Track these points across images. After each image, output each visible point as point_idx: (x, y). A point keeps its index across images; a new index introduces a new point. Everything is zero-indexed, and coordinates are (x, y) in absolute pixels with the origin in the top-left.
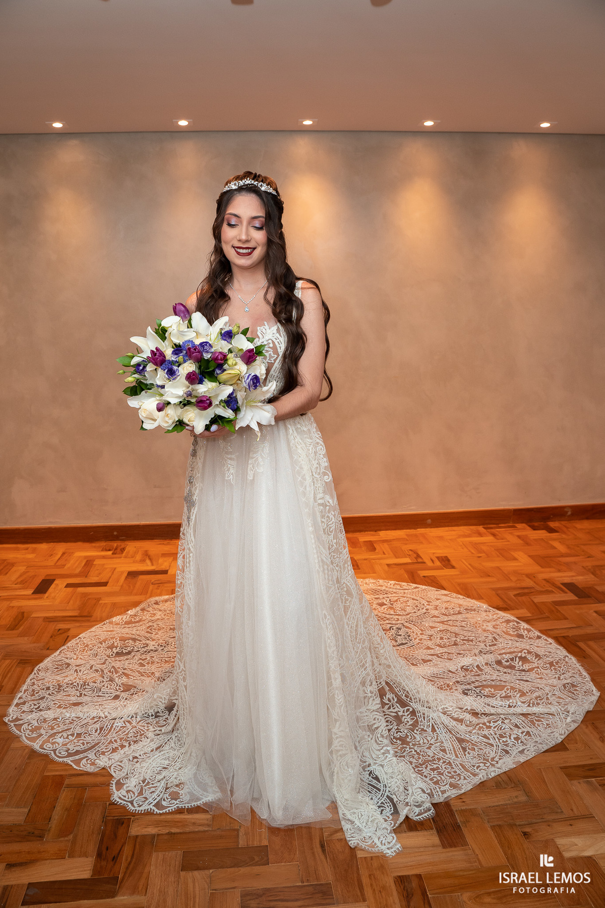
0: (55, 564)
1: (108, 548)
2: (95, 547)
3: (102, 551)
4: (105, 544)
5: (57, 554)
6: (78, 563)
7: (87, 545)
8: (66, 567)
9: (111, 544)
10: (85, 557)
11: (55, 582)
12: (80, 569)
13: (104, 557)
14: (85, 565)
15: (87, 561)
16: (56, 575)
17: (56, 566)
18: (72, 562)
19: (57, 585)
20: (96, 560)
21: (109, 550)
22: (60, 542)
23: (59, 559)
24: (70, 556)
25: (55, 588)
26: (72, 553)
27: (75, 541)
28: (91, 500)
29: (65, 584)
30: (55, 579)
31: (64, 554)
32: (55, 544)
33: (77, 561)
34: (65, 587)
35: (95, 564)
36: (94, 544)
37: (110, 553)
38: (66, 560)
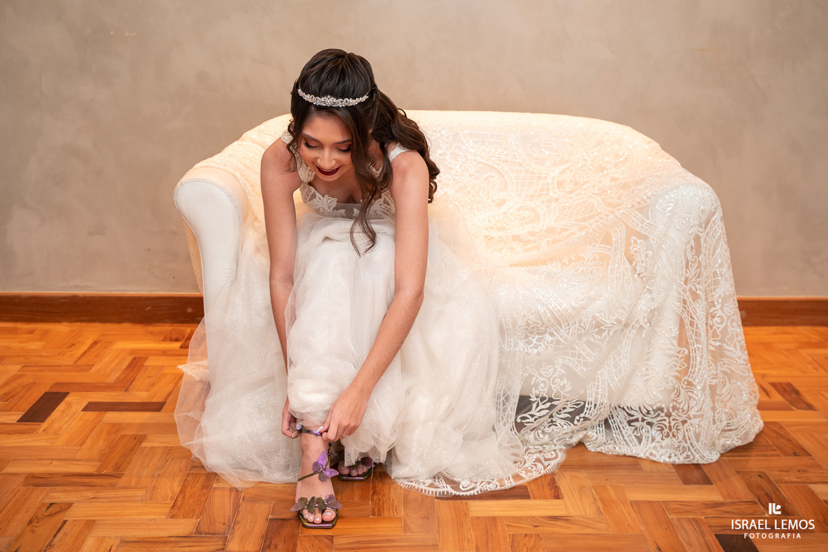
0: (76, 362)
1: (174, 337)
2: (152, 333)
3: (164, 340)
4: (170, 328)
5: (83, 344)
6: (117, 361)
7: (139, 329)
8: (93, 370)
9: (181, 328)
10: (132, 352)
11: (67, 399)
12: (118, 375)
13: (164, 353)
14: (129, 366)
15: (135, 359)
16: (71, 384)
17: (76, 367)
18: (106, 359)
19: (70, 405)
20: (151, 358)
21: (177, 340)
22: (92, 321)
23: (85, 352)
24: (105, 348)
25: (63, 412)
26: (111, 342)
27: (120, 321)
28: (149, 250)
29: (84, 404)
30: (68, 393)
31: (95, 343)
32: (83, 324)
33: (116, 357)
34: (83, 410)
35: (148, 366)
36: (151, 328)
37: (177, 345)
38: (97, 356)
